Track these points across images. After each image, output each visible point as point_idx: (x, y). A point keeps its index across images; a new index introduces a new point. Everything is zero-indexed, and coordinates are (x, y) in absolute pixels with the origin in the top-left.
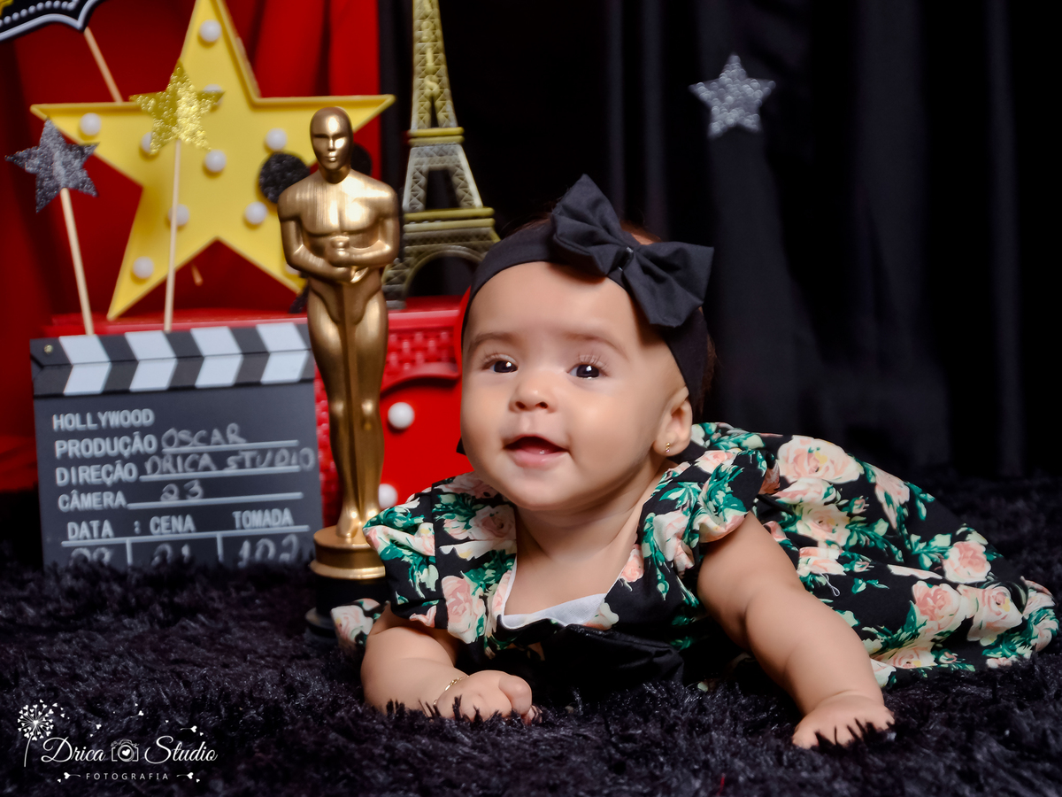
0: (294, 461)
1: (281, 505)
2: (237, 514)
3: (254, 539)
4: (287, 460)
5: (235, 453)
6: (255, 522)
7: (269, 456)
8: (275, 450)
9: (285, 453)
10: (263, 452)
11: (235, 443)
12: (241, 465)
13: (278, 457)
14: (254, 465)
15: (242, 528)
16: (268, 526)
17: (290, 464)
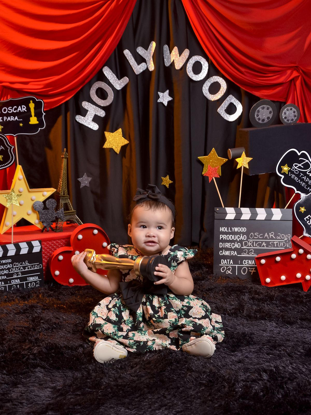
0: (38, 267)
1: (36, 276)
2: (28, 278)
3: (31, 282)
4: (37, 267)
5: (27, 266)
6: (32, 279)
7: (34, 266)
8: (35, 265)
9: (37, 265)
10: (32, 266)
11: (27, 264)
12: (28, 268)
13: (35, 266)
14: (31, 269)
15: (29, 281)
16: (34, 280)
17: (38, 268)
